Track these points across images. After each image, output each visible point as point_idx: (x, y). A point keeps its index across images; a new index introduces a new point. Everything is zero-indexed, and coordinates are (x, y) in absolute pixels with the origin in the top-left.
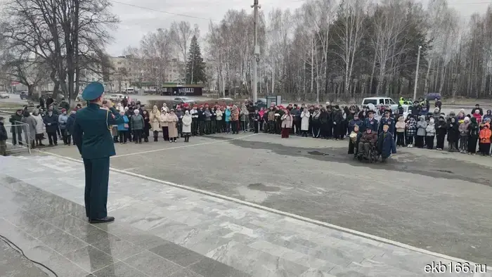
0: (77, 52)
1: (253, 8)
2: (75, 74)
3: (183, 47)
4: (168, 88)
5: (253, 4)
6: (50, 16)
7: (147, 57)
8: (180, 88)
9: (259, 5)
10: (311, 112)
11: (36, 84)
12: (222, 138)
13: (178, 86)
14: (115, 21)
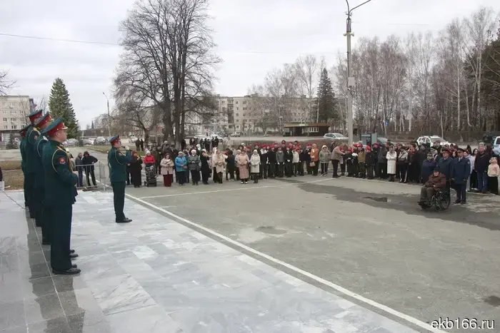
0: (183, 94)
1: (346, 37)
2: (181, 117)
3: (308, 82)
4: (291, 128)
5: (346, 32)
6: (160, 62)
7: (271, 95)
8: (303, 127)
9: (352, 33)
10: (398, 151)
11: (152, 128)
12: (294, 182)
13: (301, 125)
14: (219, 61)
